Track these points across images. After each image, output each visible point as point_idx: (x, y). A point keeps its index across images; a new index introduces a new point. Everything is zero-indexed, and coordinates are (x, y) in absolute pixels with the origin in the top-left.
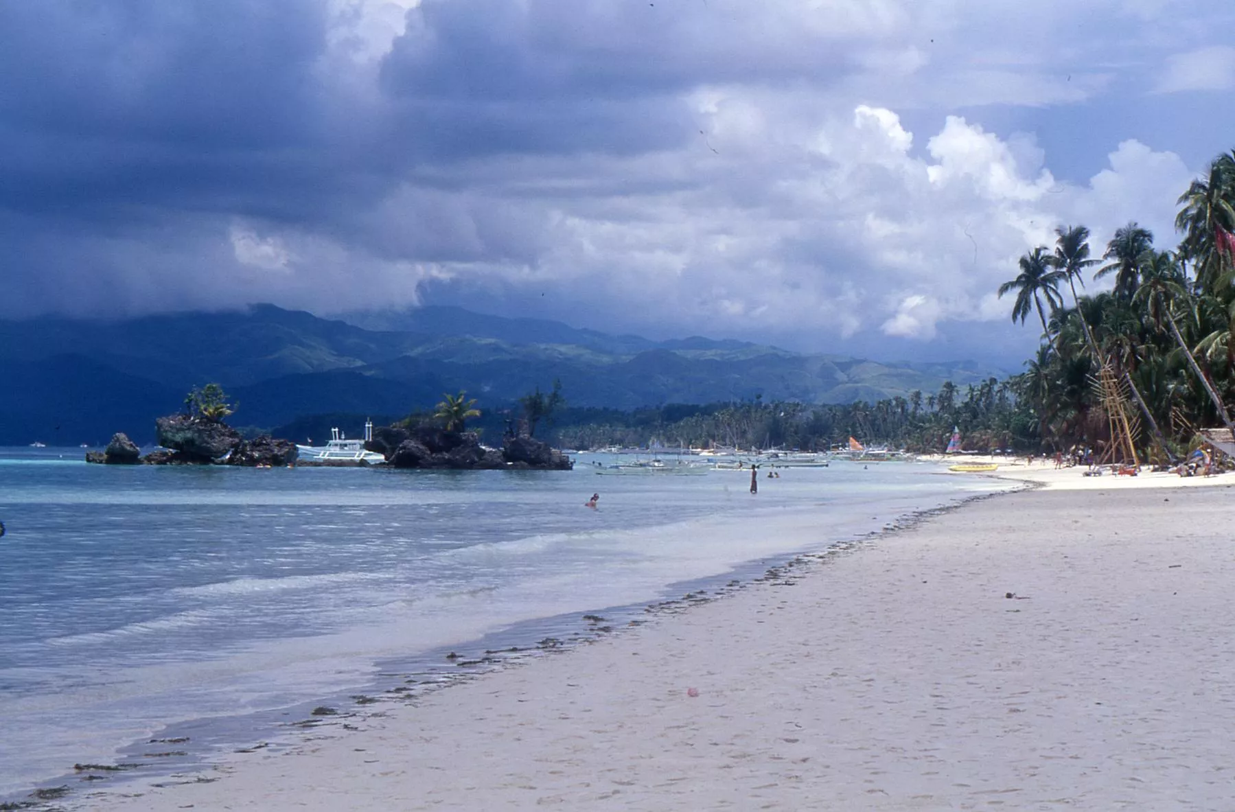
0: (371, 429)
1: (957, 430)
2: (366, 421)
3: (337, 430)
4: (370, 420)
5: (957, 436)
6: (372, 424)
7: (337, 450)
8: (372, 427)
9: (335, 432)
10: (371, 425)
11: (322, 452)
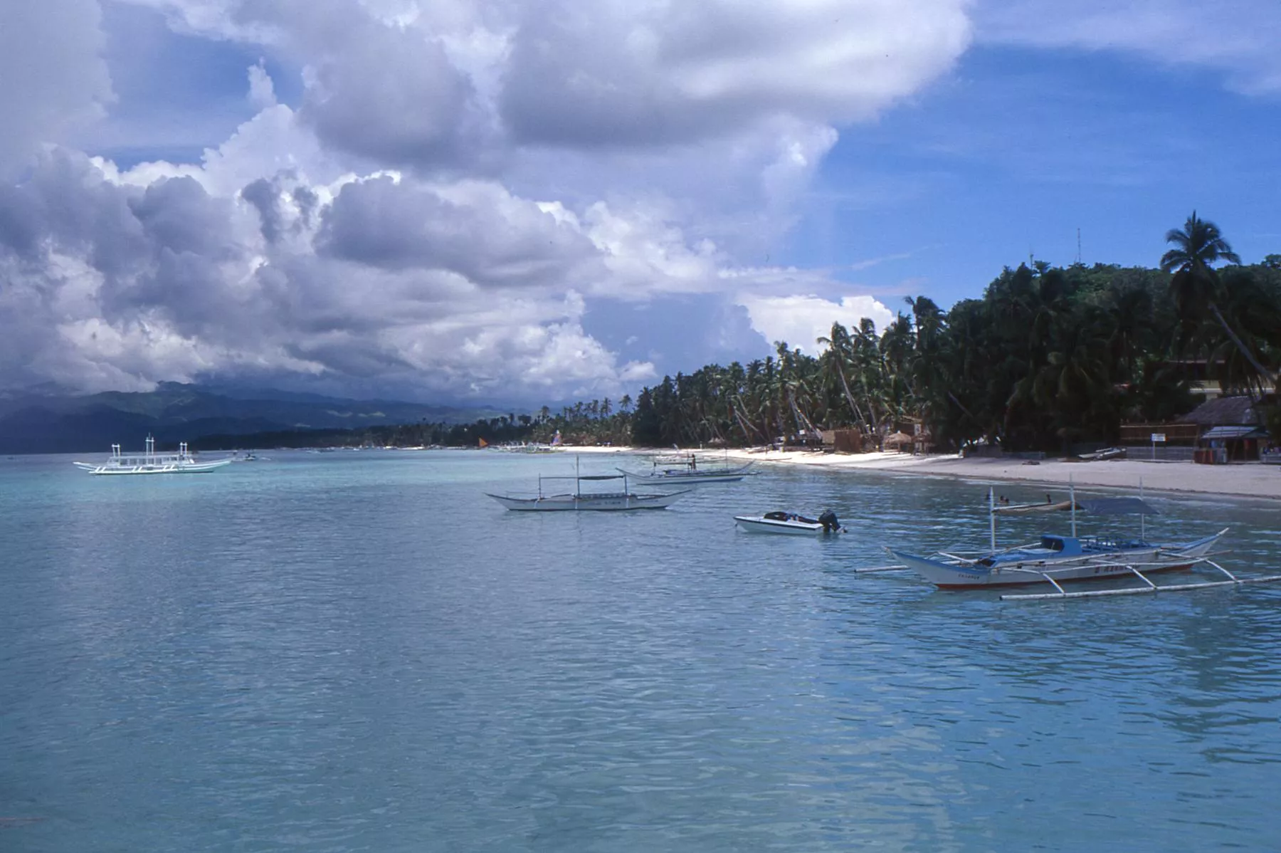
0: (152, 445)
1: (558, 432)
2: (148, 436)
3: (118, 446)
4: (152, 436)
5: (558, 436)
6: (154, 439)
7: (118, 465)
8: (154, 443)
9: (116, 448)
10: (153, 441)
11: (99, 468)
